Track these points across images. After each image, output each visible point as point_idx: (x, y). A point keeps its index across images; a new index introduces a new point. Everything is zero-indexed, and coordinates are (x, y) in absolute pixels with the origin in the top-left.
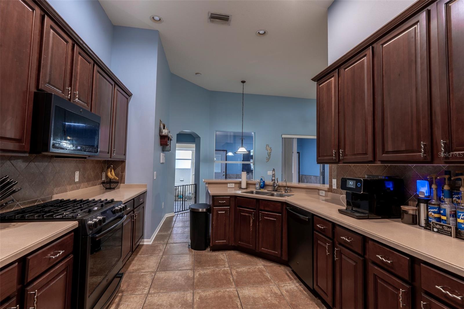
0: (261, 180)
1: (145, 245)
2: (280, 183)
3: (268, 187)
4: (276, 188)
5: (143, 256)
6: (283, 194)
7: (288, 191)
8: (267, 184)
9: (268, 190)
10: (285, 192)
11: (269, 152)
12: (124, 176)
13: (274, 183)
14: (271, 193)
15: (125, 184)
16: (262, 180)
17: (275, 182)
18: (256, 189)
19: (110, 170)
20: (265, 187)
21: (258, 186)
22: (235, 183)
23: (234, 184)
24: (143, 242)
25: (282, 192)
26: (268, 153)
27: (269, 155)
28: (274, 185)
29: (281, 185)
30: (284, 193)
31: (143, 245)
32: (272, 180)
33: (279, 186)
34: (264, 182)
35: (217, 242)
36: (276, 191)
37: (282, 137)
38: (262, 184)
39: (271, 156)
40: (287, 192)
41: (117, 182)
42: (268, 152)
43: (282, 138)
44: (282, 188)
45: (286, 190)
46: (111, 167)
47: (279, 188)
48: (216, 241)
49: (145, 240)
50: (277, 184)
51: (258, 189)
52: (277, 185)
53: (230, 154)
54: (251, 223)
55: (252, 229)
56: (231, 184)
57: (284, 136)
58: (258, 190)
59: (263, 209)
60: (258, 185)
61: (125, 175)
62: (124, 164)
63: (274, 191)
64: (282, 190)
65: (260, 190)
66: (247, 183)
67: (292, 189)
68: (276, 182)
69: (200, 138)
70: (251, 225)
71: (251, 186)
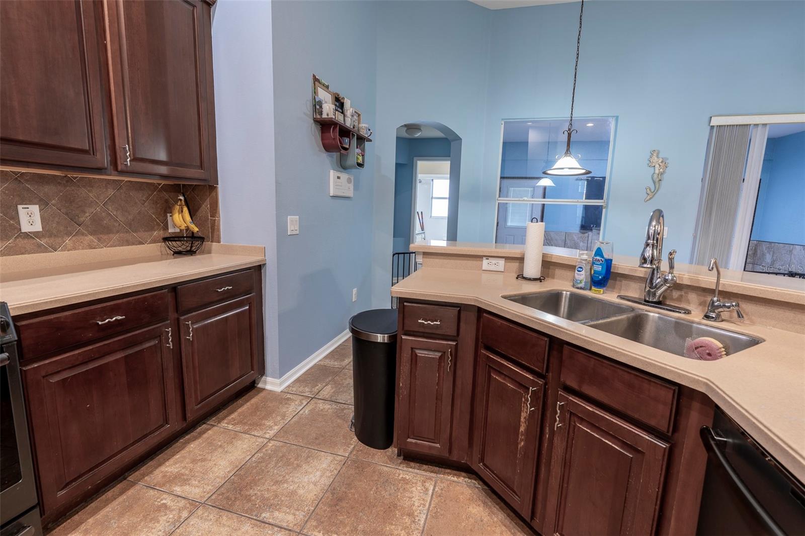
0: (596, 255)
1: (267, 390)
2: (684, 272)
3: (624, 282)
4: (659, 292)
5: (230, 427)
6: (693, 322)
7: (725, 315)
8: (620, 271)
9: (623, 293)
10: (707, 317)
11: (657, 171)
12: (216, 224)
13: (653, 273)
14: (633, 309)
15: (222, 243)
16: (602, 257)
17: (658, 268)
18: (573, 286)
19: (177, 207)
20: (610, 282)
21: (582, 276)
22: (508, 259)
23: (502, 262)
24: (265, 382)
25: (688, 312)
26: (655, 176)
27: (658, 181)
28: (652, 279)
29: (686, 282)
30: (696, 320)
31: (264, 389)
32: (644, 260)
33: (677, 286)
34: (609, 262)
35: (411, 443)
36: (659, 304)
37: (711, 124)
38: (598, 268)
39: (663, 183)
40: (718, 318)
41: (202, 239)
42: (654, 173)
43: (712, 127)
44: (693, 296)
45: (713, 307)
46: (181, 200)
47: (676, 294)
48: (409, 440)
49: (269, 379)
50: (670, 277)
51: (582, 285)
52: (666, 281)
53: (546, 182)
54: (522, 419)
55: (522, 444)
56: (494, 261)
57: (716, 121)
58: (581, 288)
59: (574, 384)
60: (583, 272)
61: (219, 221)
62: (214, 194)
63: (647, 302)
64: (688, 302)
65: (590, 289)
66: (543, 261)
67: (746, 307)
68: (664, 266)
69: (461, 139)
70: (522, 429)
71: (558, 272)
